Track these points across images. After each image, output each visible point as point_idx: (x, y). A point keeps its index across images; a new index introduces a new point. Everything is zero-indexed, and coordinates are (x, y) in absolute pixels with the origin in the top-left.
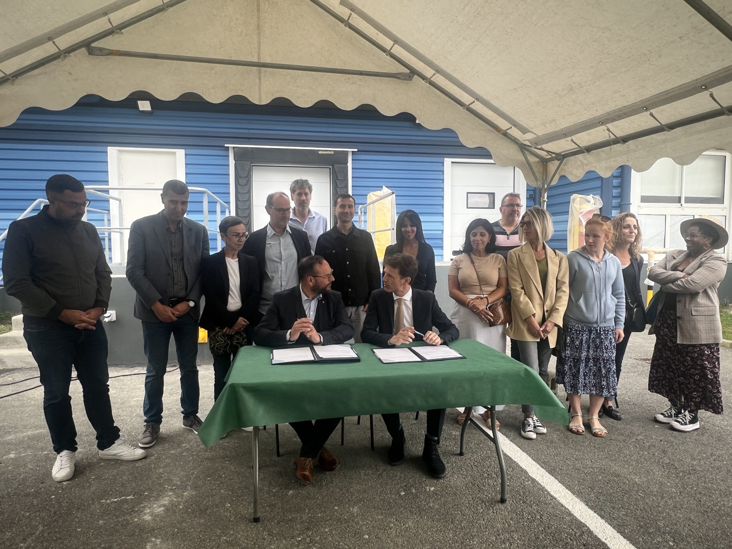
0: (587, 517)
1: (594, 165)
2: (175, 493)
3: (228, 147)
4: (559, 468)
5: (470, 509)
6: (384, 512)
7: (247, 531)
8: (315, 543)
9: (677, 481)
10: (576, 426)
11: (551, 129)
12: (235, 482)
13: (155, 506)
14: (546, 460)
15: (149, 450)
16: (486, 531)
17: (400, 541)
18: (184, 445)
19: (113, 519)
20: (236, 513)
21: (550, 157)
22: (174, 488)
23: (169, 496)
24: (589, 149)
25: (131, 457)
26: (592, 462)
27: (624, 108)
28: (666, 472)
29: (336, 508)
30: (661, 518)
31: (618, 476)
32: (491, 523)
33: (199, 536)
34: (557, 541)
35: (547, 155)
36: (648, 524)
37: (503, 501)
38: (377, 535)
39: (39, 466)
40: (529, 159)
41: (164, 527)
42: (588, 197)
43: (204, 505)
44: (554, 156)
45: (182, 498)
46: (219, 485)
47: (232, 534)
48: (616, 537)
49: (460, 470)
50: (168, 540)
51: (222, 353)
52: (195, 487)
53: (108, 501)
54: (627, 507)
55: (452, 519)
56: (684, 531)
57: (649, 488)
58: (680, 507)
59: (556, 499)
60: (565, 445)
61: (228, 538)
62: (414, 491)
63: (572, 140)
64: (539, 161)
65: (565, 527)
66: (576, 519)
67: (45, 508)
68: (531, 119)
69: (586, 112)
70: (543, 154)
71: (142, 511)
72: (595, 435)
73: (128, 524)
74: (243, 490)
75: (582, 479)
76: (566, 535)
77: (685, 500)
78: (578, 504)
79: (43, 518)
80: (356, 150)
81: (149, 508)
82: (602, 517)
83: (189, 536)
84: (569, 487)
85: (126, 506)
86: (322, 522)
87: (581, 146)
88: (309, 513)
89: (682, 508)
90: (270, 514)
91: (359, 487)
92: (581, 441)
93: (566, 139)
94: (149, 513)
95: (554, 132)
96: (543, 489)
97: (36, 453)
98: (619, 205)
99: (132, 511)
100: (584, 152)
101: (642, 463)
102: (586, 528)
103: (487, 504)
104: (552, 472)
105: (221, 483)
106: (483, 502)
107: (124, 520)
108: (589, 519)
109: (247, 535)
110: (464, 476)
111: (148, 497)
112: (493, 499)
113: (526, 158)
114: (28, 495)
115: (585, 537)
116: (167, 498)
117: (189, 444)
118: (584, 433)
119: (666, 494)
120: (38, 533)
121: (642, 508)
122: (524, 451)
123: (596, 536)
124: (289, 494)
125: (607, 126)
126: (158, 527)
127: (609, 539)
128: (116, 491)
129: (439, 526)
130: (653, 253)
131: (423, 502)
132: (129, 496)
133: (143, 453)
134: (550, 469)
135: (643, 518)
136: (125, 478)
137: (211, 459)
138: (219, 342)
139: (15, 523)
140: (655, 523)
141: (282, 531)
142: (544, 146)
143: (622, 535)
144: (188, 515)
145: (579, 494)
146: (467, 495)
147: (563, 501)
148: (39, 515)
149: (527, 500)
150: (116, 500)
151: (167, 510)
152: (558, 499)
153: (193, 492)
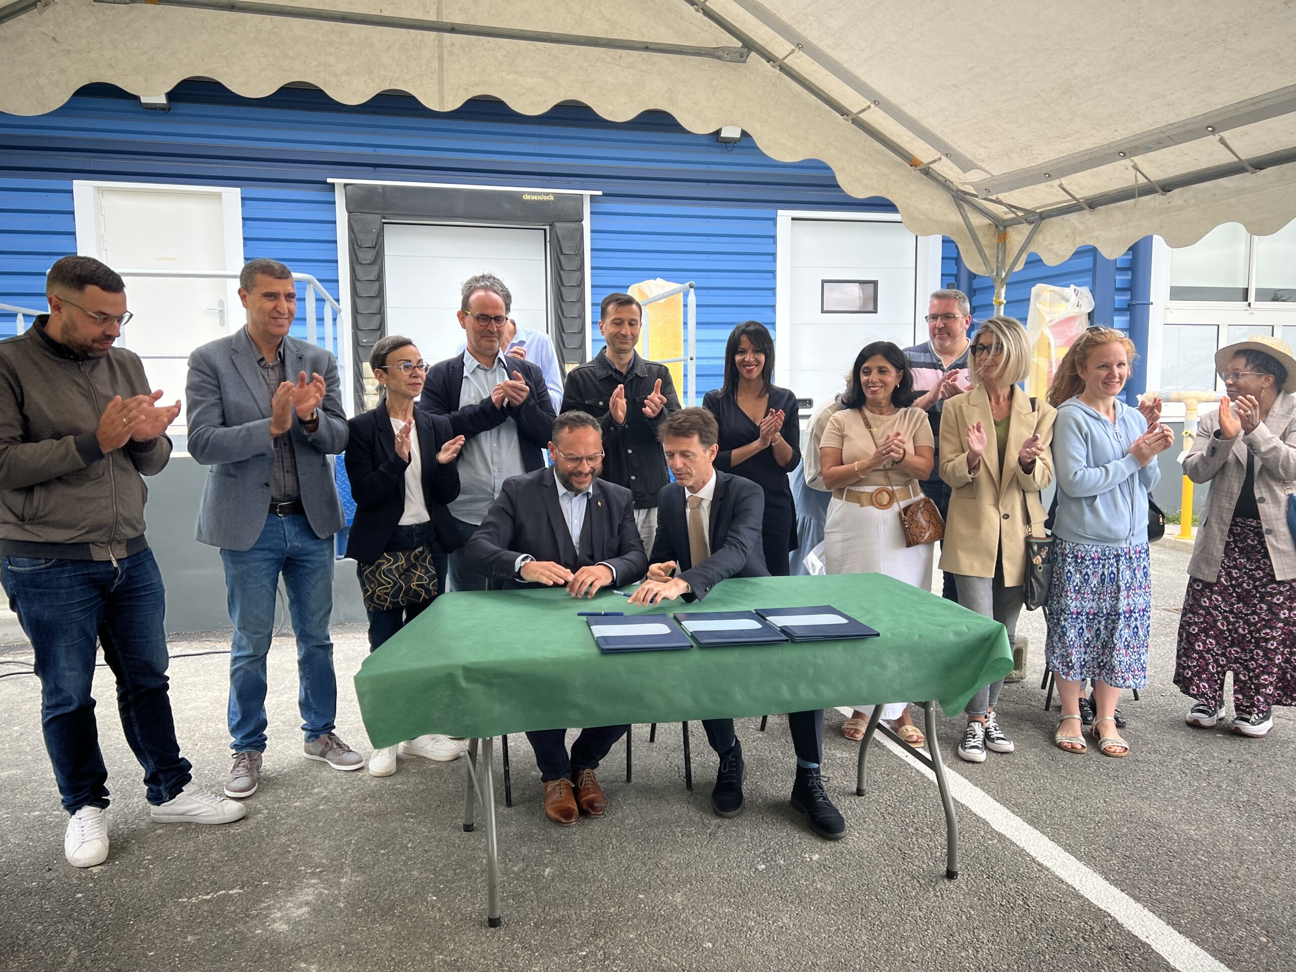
0: (1110, 901)
1: (1097, 233)
2: (322, 881)
3: (333, 185)
4: (1046, 815)
5: (893, 891)
6: (732, 900)
7: (482, 943)
8: (614, 960)
9: (1266, 831)
10: (1070, 738)
11: (1020, 163)
12: (436, 856)
13: (289, 904)
14: (1020, 801)
15: (248, 802)
16: (928, 928)
17: (772, 950)
18: (316, 790)
19: (212, 932)
20: (452, 912)
21: (1013, 215)
22: (318, 870)
23: (313, 885)
24: (1092, 204)
25: (217, 818)
26: (1105, 802)
27: (1169, 127)
28: (1244, 818)
29: (641, 896)
30: (1242, 898)
31: (1156, 826)
32: (935, 914)
33: (390, 956)
34: (1060, 943)
35: (1006, 213)
36: (1220, 907)
37: (951, 875)
38: (727, 941)
39: (32, 840)
40: (972, 220)
41: (317, 942)
42: (1066, 290)
43: (386, 900)
44: (1020, 214)
45: (339, 889)
46: (405, 864)
47: (453, 950)
48: (1166, 932)
49: (861, 821)
50: (330, 964)
51: (388, 607)
52: (360, 868)
53: (194, 900)
54: (1179, 881)
55: (862, 910)
56: (1284, 918)
57: (1215, 845)
58: (1273, 877)
59: (1048, 870)
60: (1052, 773)
61: (446, 956)
62: (782, 862)
63: (1061, 186)
64: (990, 225)
65: (1072, 918)
66: (1090, 904)
67: (70, 916)
68: (982, 144)
69: (1094, 132)
70: (1000, 211)
71: (266, 916)
72: (1105, 753)
73: (245, 939)
74: (455, 870)
75: (1091, 833)
76: (1075, 932)
77: (1283, 865)
78: (1089, 877)
79: (73, 935)
80: (600, 193)
81: (279, 909)
82: (1137, 899)
83: (372, 957)
84: (1070, 849)
85: (233, 908)
86: (618, 921)
87: (1078, 197)
88: (591, 908)
89: (1278, 878)
90: (518, 912)
91: (677, 858)
92: (1081, 764)
93: (1048, 183)
94: (281, 918)
95: (1026, 170)
96: (1022, 852)
97: (18, 814)
98: (1129, 305)
99: (247, 916)
100: (1082, 209)
101: (1199, 802)
102: (1110, 919)
103: (922, 882)
104: (1034, 822)
105: (410, 859)
106: (913, 878)
107: (236, 932)
108: (1114, 903)
109: (483, 951)
110: (871, 833)
111: (271, 890)
112: (930, 872)
113: (965, 218)
114: (28, 893)
115: (1110, 933)
116: (310, 891)
117: (326, 788)
118: (1084, 751)
119: (1247, 855)
120: (71, 961)
121: (1207, 882)
122: (976, 785)
123: (1129, 933)
124: (546, 874)
125: (1132, 161)
126: (306, 943)
127: (1153, 937)
128: (204, 880)
129: (839, 922)
130: (1195, 402)
131: (802, 881)
132: (232, 889)
133: (241, 810)
134: (1029, 816)
135: (1211, 898)
136: (213, 855)
137: (379, 815)
138: (384, 585)
139: (19, 945)
140: (1232, 906)
141: (548, 940)
142: (1002, 196)
143: (1175, 929)
144: (360, 917)
145: (1089, 860)
146: (881, 867)
147: (1061, 873)
148: (63, 929)
149: (995, 872)
150: (208, 897)
151: (315, 911)
152: (1053, 869)
153: (358, 876)
